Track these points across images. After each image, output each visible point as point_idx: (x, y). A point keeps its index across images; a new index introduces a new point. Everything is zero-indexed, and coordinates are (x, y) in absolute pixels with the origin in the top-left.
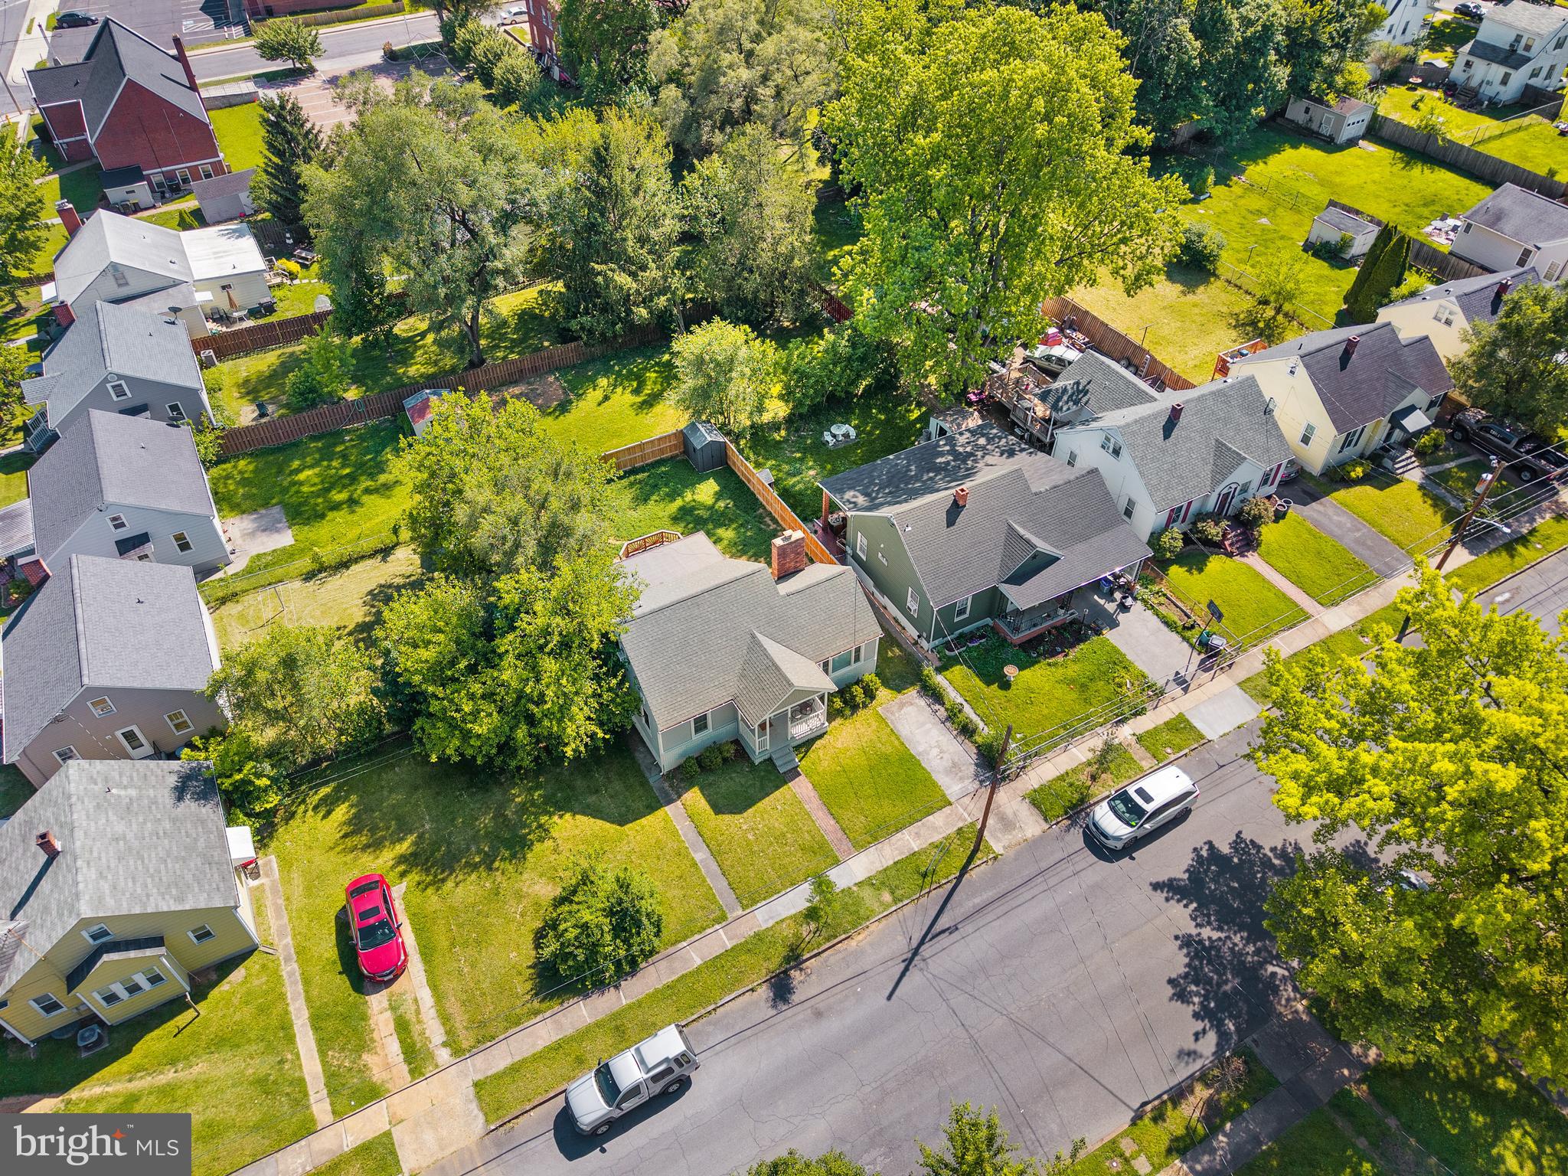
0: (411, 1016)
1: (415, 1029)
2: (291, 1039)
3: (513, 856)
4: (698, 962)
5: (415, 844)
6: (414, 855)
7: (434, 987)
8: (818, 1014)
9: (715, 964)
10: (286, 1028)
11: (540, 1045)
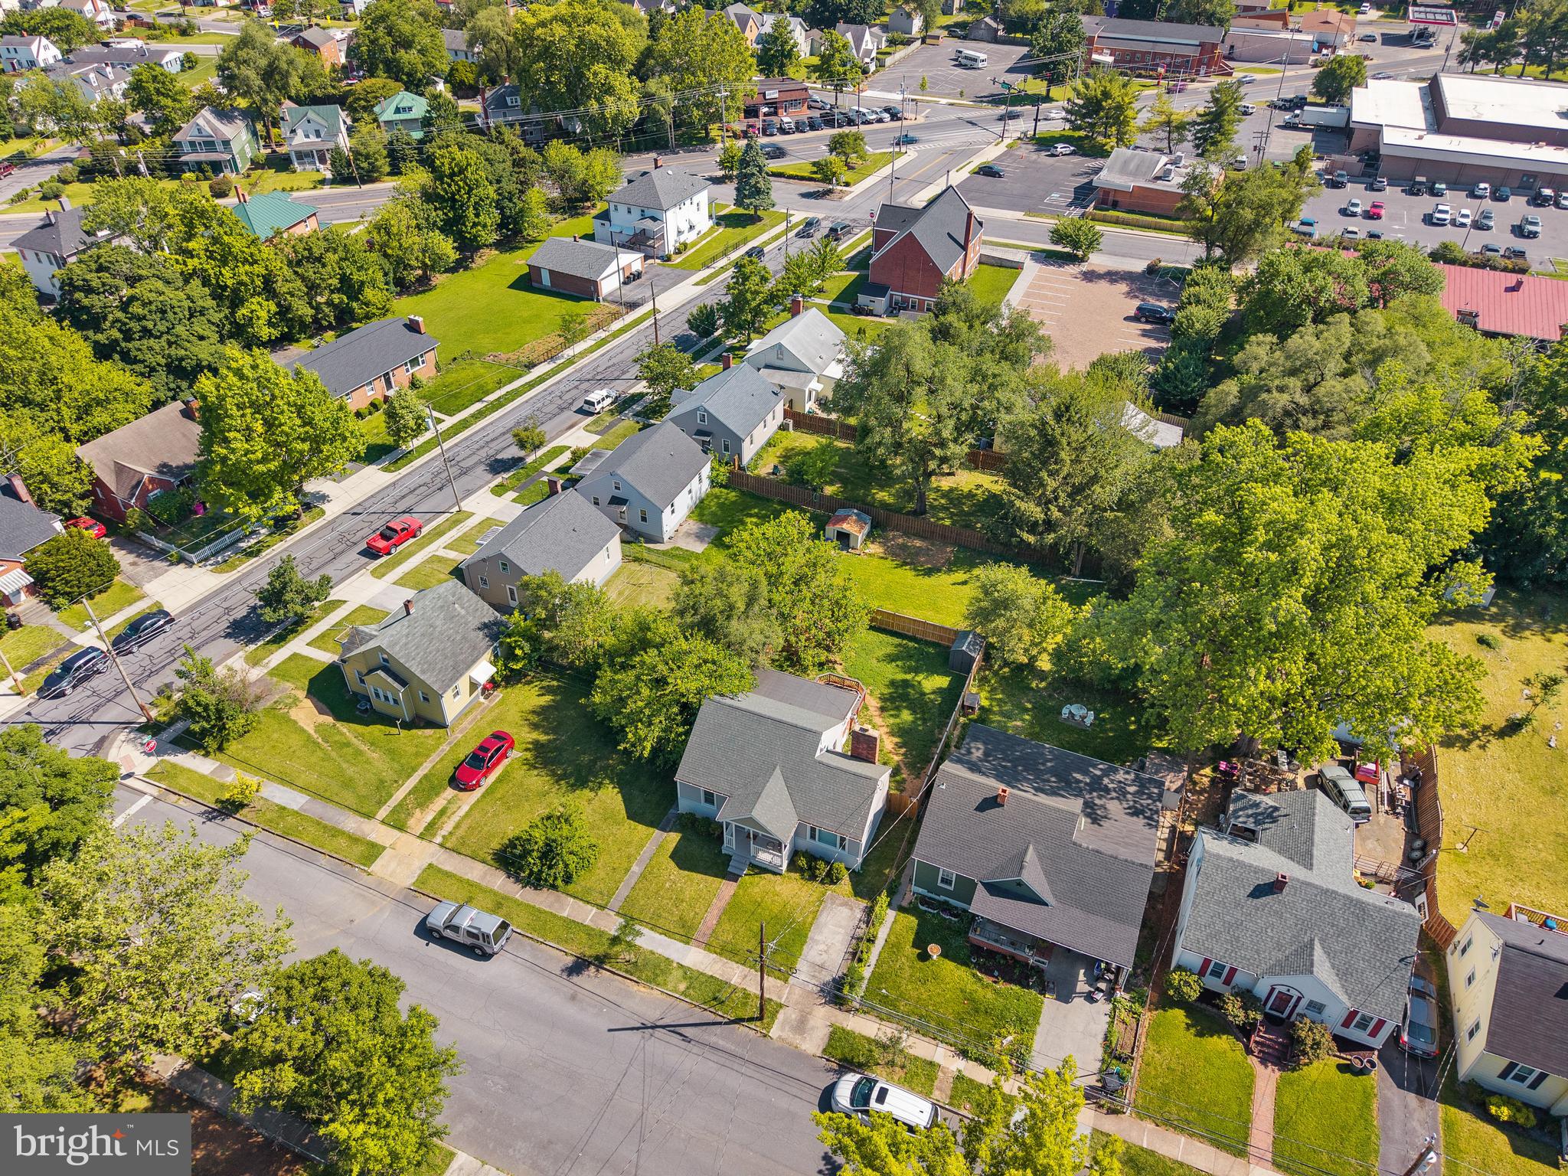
0: (449, 812)
1: (444, 818)
2: (409, 776)
3: (572, 785)
4: (565, 915)
5: (549, 741)
6: (543, 745)
7: (471, 809)
8: (573, 998)
9: (570, 924)
10: (414, 770)
11: (469, 877)
